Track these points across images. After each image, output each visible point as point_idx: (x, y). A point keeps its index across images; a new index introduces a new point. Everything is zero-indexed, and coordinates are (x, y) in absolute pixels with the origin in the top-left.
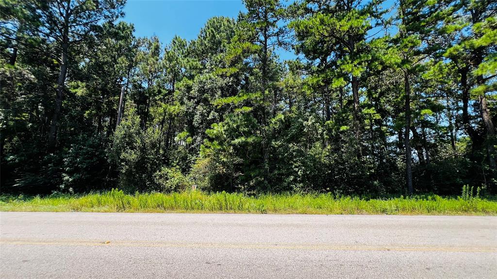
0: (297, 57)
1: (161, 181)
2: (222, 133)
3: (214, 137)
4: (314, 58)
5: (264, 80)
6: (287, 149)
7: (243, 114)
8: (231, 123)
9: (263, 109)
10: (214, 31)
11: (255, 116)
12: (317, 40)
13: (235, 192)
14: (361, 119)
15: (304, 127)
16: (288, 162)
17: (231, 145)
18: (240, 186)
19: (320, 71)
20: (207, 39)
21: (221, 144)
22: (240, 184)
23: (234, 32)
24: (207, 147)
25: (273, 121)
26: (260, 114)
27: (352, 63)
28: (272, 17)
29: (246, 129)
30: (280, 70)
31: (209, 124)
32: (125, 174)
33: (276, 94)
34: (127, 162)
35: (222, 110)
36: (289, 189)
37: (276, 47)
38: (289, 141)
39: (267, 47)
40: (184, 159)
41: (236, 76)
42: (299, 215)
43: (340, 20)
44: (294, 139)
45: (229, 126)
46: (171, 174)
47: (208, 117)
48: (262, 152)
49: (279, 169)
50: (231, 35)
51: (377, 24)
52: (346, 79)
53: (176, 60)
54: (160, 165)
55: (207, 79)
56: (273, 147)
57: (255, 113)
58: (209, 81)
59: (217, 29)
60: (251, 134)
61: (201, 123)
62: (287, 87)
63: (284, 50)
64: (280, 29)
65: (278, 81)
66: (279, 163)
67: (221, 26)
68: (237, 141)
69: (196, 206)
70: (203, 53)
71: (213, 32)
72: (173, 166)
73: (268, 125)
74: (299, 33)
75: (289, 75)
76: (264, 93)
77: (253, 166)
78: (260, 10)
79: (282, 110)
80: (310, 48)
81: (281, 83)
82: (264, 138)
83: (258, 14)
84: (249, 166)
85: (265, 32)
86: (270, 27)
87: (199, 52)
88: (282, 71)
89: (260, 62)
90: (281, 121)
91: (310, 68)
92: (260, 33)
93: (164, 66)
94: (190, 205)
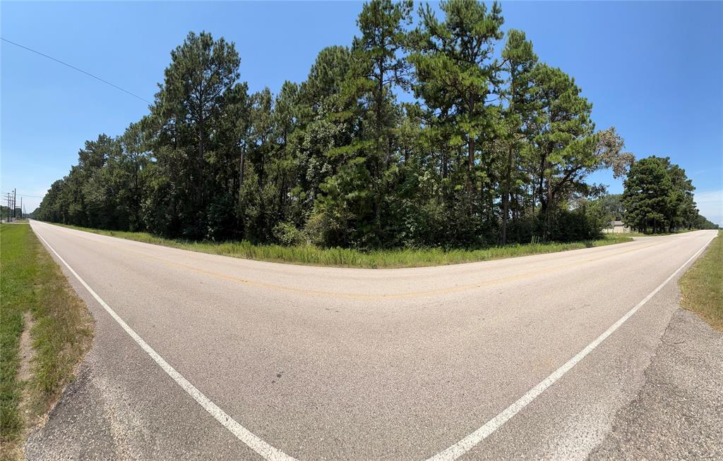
0: (416, 101)
1: (279, 235)
2: (335, 187)
3: (327, 191)
4: (434, 107)
5: (379, 125)
6: (400, 204)
7: (357, 165)
8: (344, 176)
9: (377, 159)
10: (327, 67)
11: (368, 167)
12: (439, 86)
13: (348, 248)
14: (473, 180)
15: (419, 183)
16: (401, 218)
17: (344, 200)
18: (352, 242)
19: (440, 124)
20: (318, 79)
21: (334, 198)
22: (353, 240)
23: (348, 65)
24: (320, 202)
25: (387, 173)
26: (373, 166)
27: (470, 122)
28: (390, 43)
29: (359, 183)
30: (396, 113)
31: (322, 177)
32: (249, 228)
33: (390, 143)
34: (250, 217)
35: (335, 162)
36: (400, 245)
37: (393, 83)
38: (403, 197)
39: (384, 83)
40: (298, 214)
41: (349, 121)
42: (409, 269)
43: (463, 72)
44: (409, 194)
45: (343, 179)
46: (287, 229)
47: (321, 170)
48: (374, 208)
49: (391, 225)
50: (345, 69)
51: (494, 91)
52: (464, 138)
53: (288, 110)
54: (277, 220)
55: (319, 128)
56: (385, 202)
57: (368, 164)
58: (322, 129)
59: (329, 63)
60: (364, 187)
61: (314, 177)
62: (403, 135)
63: (402, 90)
64: (399, 61)
65: (393, 127)
66: (391, 219)
67: (333, 60)
68: (350, 195)
69: (313, 260)
70: (314, 96)
71: (325, 68)
72: (288, 221)
73: (381, 178)
74: (420, 72)
75: (407, 122)
76: (377, 140)
77: (365, 222)
78: (377, 33)
79: (397, 162)
80: (431, 93)
81: (397, 129)
82: (376, 192)
83: (373, 39)
84: (361, 222)
85: (381, 63)
86: (387, 57)
87: (310, 96)
88: (399, 115)
89: (375, 102)
90: (395, 174)
91: (430, 117)
92: (375, 65)
93: (276, 118)
94: (306, 258)
